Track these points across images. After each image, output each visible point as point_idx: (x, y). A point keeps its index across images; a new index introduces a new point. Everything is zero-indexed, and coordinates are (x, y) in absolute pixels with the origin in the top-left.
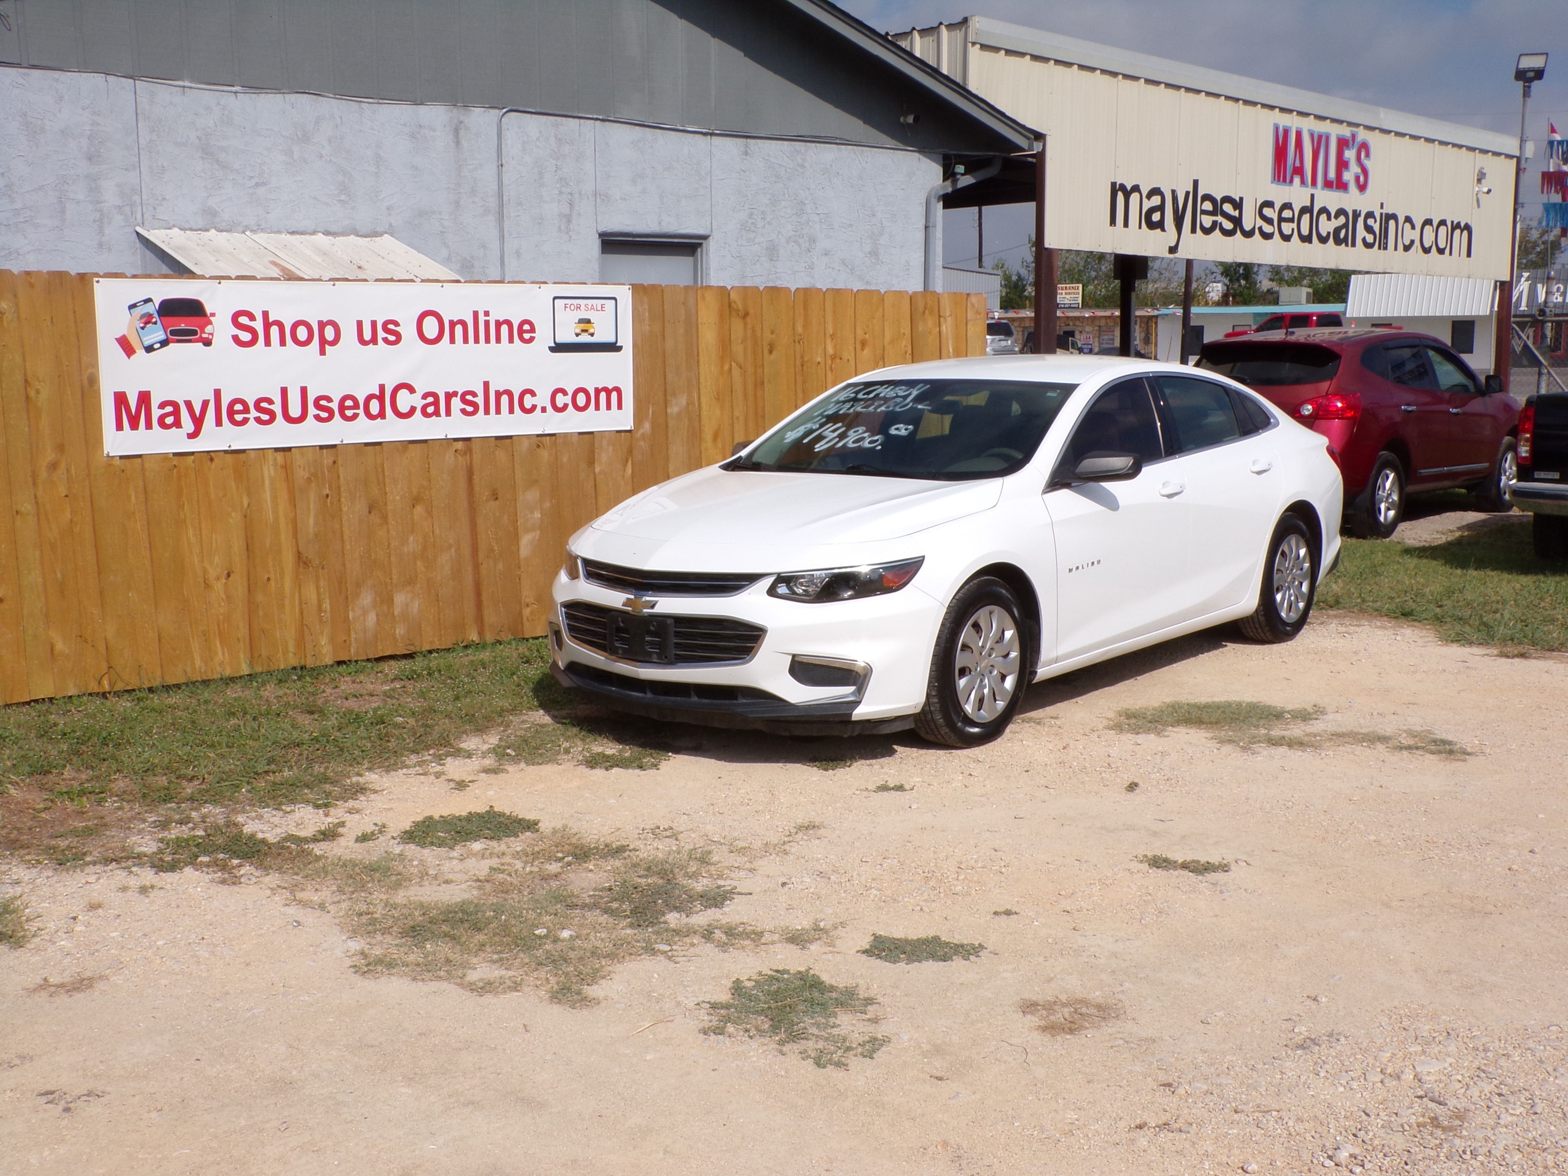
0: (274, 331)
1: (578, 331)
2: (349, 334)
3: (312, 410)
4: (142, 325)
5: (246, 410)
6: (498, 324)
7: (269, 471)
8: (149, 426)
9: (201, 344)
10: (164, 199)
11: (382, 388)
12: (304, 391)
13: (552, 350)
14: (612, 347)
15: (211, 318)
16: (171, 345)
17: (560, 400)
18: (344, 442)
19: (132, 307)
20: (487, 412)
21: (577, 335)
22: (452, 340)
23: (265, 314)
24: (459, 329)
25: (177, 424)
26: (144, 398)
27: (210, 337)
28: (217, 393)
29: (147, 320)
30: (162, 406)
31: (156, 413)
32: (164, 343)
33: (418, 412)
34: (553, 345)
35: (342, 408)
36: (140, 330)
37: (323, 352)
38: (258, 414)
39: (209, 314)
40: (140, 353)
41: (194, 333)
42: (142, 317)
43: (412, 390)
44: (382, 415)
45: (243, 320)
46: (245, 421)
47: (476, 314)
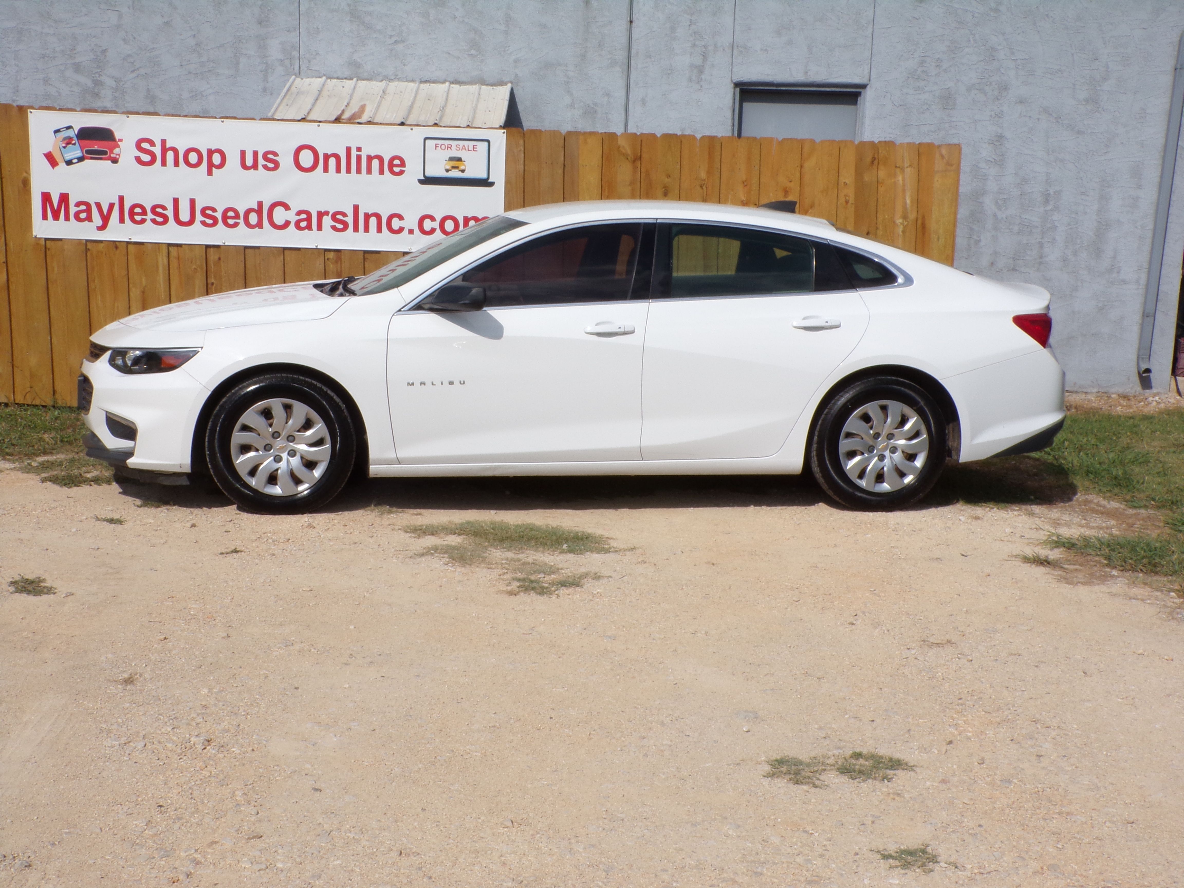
0: (170, 155)
1: (448, 167)
2: (232, 160)
3: (199, 217)
4: (64, 145)
5: (144, 212)
6: (370, 159)
7: (162, 260)
8: (67, 218)
9: (109, 162)
10: (317, 54)
11: (260, 204)
12: (193, 202)
13: (421, 182)
14: (485, 183)
15: (119, 143)
16: (86, 161)
17: (428, 225)
18: (226, 244)
19: (57, 131)
20: (356, 229)
21: (447, 171)
22: (326, 169)
23: (164, 142)
24: (332, 161)
25: (89, 219)
26: (64, 198)
27: (118, 157)
28: (121, 199)
29: (68, 141)
30: (78, 204)
31: (73, 210)
32: (81, 159)
33: (292, 225)
34: (423, 178)
35: (225, 218)
36: (62, 149)
37: (210, 173)
38: (153, 217)
39: (117, 140)
40: (62, 165)
41: (105, 153)
42: (64, 139)
43: (287, 207)
44: (260, 225)
45: (145, 145)
46: (143, 221)
47: (349, 150)
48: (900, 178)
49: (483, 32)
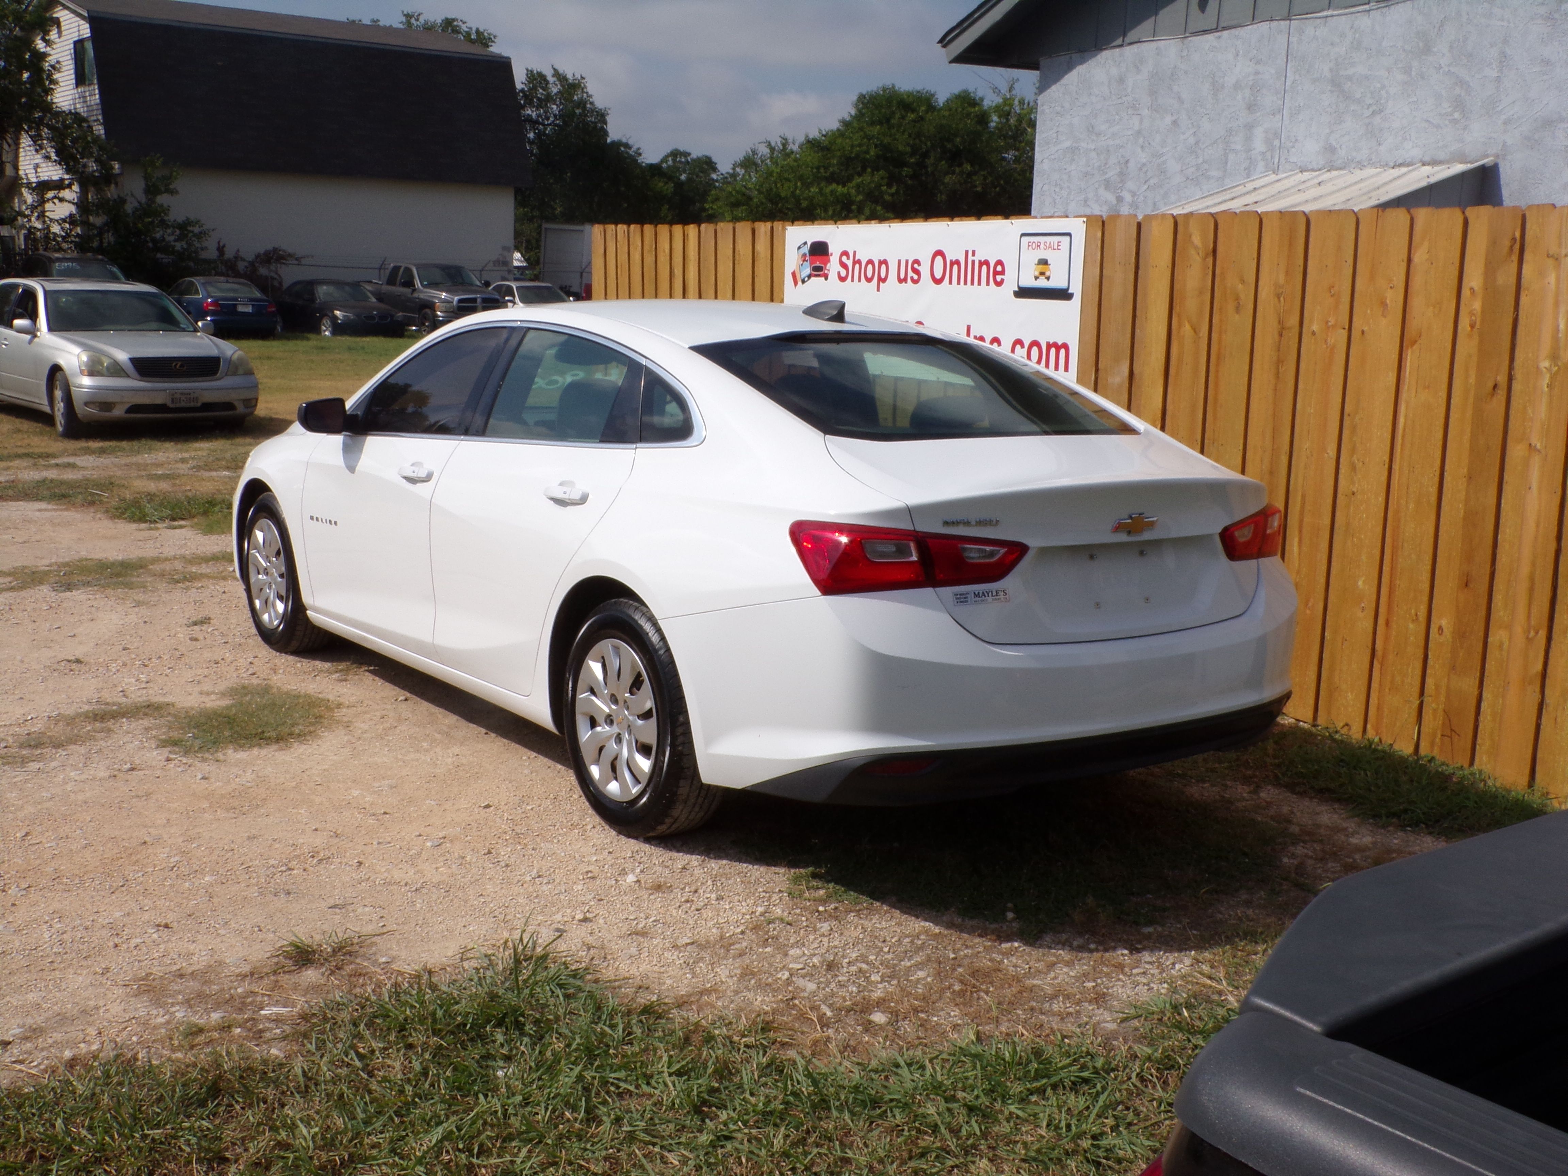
0: (857, 269)
1: (1037, 273)
6: (981, 265)
9: (824, 278)
10: (1297, 140)
13: (1016, 294)
14: (1063, 294)
15: (830, 257)
21: (1036, 278)
22: (951, 281)
23: (854, 254)
24: (955, 269)
27: (828, 272)
32: (809, 277)
34: (1016, 289)
37: (878, 288)
39: (830, 254)
41: (822, 269)
45: (844, 259)
47: (967, 254)
48: (1552, 278)
49: (1471, 84)
